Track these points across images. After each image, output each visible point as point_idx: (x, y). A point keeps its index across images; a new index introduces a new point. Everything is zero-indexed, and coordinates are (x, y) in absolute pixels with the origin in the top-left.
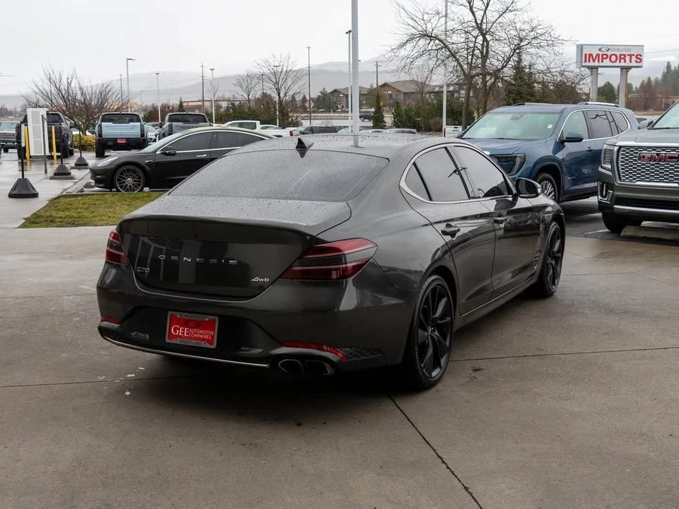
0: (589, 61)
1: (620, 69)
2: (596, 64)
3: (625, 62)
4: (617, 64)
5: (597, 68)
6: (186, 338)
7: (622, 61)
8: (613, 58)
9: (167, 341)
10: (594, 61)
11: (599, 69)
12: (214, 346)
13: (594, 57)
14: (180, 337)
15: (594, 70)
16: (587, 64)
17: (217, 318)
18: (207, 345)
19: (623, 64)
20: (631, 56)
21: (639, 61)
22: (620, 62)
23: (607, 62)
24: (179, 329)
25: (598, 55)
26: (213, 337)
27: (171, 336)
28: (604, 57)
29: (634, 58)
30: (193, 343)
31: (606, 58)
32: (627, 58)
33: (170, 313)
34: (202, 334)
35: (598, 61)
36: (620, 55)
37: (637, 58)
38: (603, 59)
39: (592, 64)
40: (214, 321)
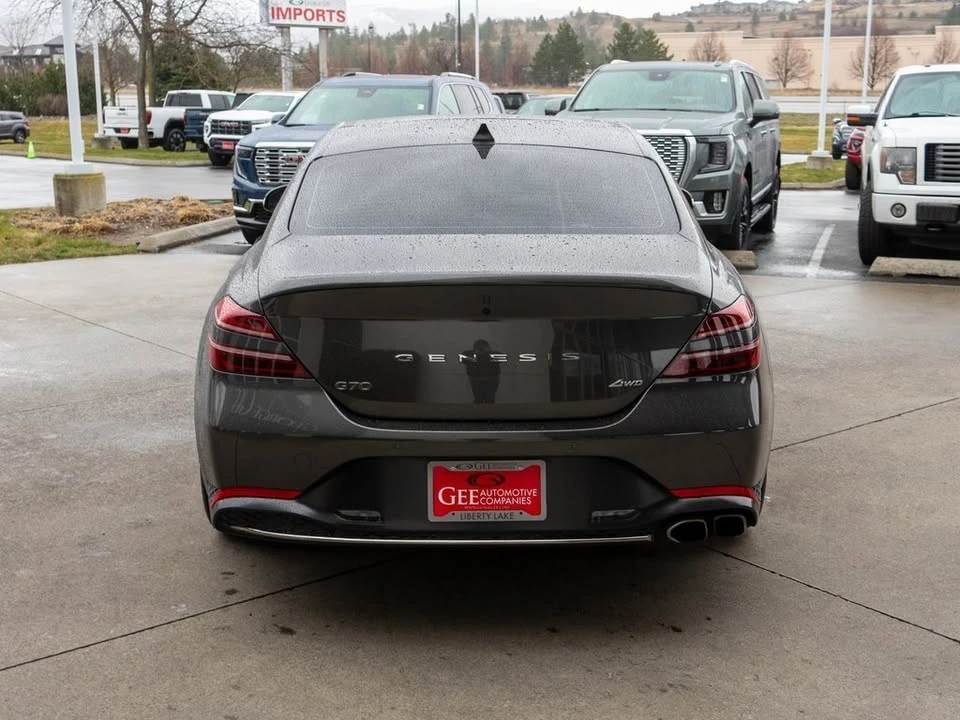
0: (278, 18)
1: (317, 30)
2: (287, 21)
3: (324, 20)
4: (313, 23)
5: (288, 27)
6: (472, 508)
7: (321, 18)
8: (309, 15)
9: (432, 518)
10: (284, 17)
11: (291, 28)
12: (543, 516)
13: (284, 12)
14: (461, 508)
15: (285, 30)
16: (276, 21)
17: (542, 464)
18: (526, 517)
19: (321, 23)
20: (331, 12)
21: (341, 19)
22: (318, 19)
23: (301, 20)
24: (456, 494)
25: (289, 9)
26: (536, 500)
27: (440, 510)
28: (297, 12)
29: (334, 15)
30: (492, 516)
31: (300, 14)
32: (327, 15)
33: (431, 466)
34: (511, 497)
35: (290, 18)
36: (318, 11)
37: (339, 15)
38: (295, 15)
39: (281, 21)
40: (537, 469)
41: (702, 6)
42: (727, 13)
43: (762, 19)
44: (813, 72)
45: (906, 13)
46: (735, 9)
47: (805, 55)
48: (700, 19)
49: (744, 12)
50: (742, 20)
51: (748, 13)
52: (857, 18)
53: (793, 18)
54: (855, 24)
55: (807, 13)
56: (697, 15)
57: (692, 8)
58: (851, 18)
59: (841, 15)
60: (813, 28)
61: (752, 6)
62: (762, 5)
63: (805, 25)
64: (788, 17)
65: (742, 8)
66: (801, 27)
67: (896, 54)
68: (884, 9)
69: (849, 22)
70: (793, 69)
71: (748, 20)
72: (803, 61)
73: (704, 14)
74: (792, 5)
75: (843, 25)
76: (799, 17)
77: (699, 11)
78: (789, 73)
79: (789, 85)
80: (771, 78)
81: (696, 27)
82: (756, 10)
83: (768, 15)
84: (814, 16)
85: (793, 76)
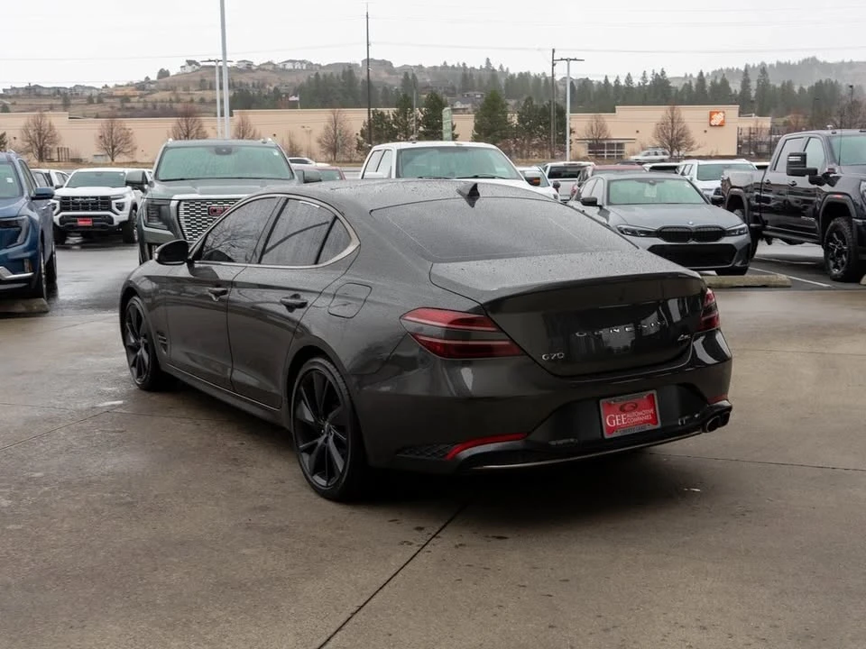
6: (624, 426)
9: (607, 436)
12: (659, 425)
14: (619, 427)
17: (655, 392)
18: (652, 427)
24: (615, 419)
26: (654, 416)
30: (635, 429)
33: (601, 402)
34: (642, 416)
40: (652, 396)
41: (13, 89)
42: (39, 95)
43: (73, 102)
44: (136, 148)
45: (197, 99)
46: (45, 93)
47: (128, 133)
48: (13, 101)
49: (54, 95)
50: (54, 102)
51: (58, 96)
52: (156, 102)
53: (100, 101)
54: (155, 107)
55: (112, 97)
56: (10, 97)
57: (4, 90)
58: (152, 102)
59: (142, 100)
60: (119, 110)
61: (61, 90)
62: (71, 89)
63: (112, 107)
64: (95, 100)
65: (52, 91)
66: (109, 109)
67: (205, 132)
68: (177, 95)
69: (150, 106)
70: (119, 145)
71: (60, 102)
72: (126, 139)
73: (17, 96)
74: (98, 89)
75: (145, 108)
76: (107, 100)
77: (11, 94)
78: (116, 149)
79: (117, 159)
80: (99, 153)
81: (11, 108)
82: (65, 94)
83: (78, 98)
84: (117, 100)
85: (119, 152)
